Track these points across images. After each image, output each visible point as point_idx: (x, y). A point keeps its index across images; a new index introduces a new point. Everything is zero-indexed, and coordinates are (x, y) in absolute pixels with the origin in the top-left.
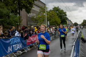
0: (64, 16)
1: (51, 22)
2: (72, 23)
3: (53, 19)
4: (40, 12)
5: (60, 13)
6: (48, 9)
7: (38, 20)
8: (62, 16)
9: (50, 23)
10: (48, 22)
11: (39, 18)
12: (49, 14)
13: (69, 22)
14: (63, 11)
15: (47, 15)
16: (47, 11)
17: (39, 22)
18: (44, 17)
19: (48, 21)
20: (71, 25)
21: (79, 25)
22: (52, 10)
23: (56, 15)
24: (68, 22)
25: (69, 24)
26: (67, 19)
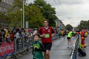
0: (51, 13)
1: (31, 22)
2: (64, 25)
3: (34, 19)
4: (14, 7)
5: (45, 9)
6: (26, 2)
7: (10, 19)
8: (48, 14)
9: (29, 24)
10: (27, 23)
11: (11, 16)
12: (28, 10)
13: (59, 24)
14: (50, 6)
15: (26, 11)
16: (25, 5)
17: (12, 21)
18: (20, 14)
19: (26, 20)
20: (62, 28)
21: (74, 29)
22: (34, 4)
23: (40, 11)
24: (57, 23)
25: (59, 27)
26: (56, 18)
